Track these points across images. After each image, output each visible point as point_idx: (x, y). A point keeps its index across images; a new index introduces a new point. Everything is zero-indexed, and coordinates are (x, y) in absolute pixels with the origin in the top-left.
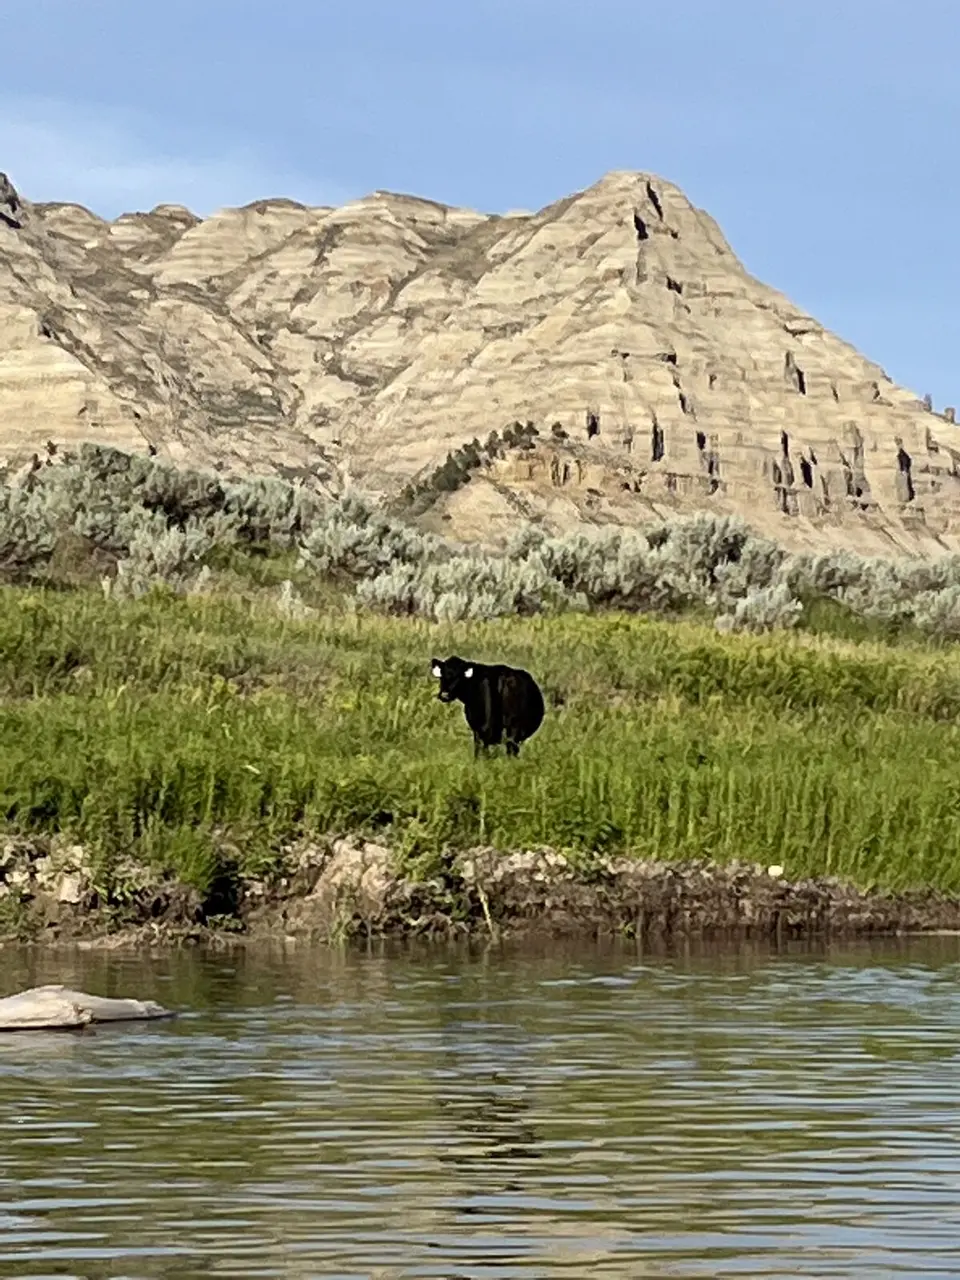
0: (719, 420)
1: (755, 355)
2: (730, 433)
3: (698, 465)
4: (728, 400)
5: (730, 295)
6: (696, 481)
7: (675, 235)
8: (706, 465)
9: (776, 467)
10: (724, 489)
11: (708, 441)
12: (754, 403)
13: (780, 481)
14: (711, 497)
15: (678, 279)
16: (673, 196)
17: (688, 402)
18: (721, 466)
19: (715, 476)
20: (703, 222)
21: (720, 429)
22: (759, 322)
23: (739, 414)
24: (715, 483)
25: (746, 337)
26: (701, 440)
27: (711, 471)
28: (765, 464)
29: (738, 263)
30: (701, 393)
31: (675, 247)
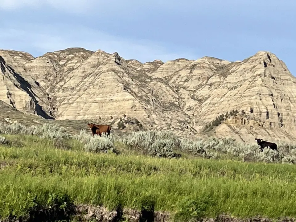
0: (283, 109)
1: (293, 94)
2: (286, 113)
3: (278, 120)
4: (285, 105)
5: (287, 80)
6: (277, 124)
7: (274, 66)
8: (280, 120)
10: (284, 126)
11: (280, 114)
12: (292, 105)
14: (281, 128)
15: (274, 76)
16: (273, 57)
17: (275, 105)
18: (284, 121)
19: (282, 123)
20: (281, 63)
21: (284, 112)
22: (294, 86)
23: (288, 108)
24: (282, 125)
25: (290, 90)
26: (279, 114)
27: (281, 122)
28: (294, 120)
29: (290, 73)
30: (279, 103)
31: (274, 69)
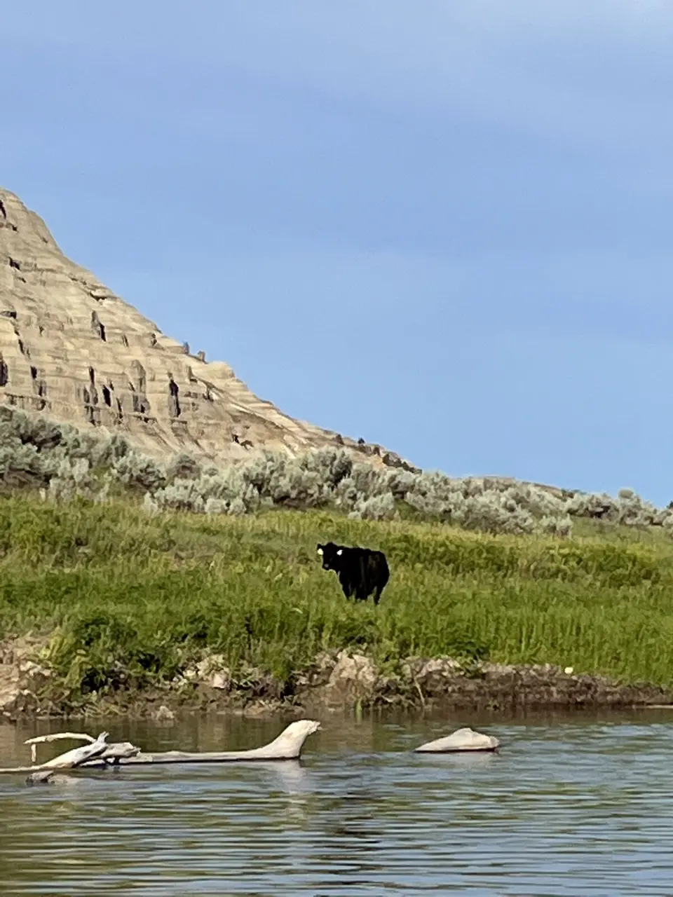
0: (47, 358)
1: (70, 313)
2: (53, 367)
3: (32, 390)
4: (51, 344)
5: (51, 270)
6: (30, 400)
7: (15, 229)
8: (38, 390)
9: (85, 391)
10: (50, 407)
11: (38, 373)
12: (69, 346)
13: (88, 401)
14: (40, 412)
15: (16, 258)
16: (11, 201)
17: (24, 346)
18: (48, 390)
19: (44, 397)
20: (34, 220)
21: (46, 363)
22: (73, 290)
23: (59, 354)
24: (43, 403)
25: (61, 300)
26: (34, 372)
27: (40, 394)
28: (79, 391)
29: (57, 249)
30: (32, 337)
31: (14, 236)
